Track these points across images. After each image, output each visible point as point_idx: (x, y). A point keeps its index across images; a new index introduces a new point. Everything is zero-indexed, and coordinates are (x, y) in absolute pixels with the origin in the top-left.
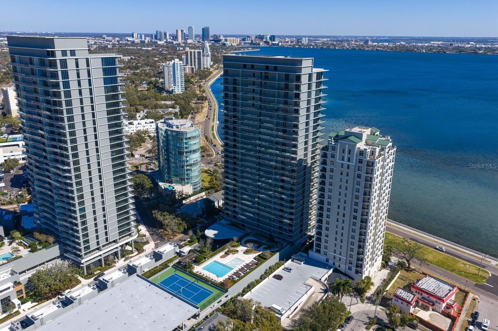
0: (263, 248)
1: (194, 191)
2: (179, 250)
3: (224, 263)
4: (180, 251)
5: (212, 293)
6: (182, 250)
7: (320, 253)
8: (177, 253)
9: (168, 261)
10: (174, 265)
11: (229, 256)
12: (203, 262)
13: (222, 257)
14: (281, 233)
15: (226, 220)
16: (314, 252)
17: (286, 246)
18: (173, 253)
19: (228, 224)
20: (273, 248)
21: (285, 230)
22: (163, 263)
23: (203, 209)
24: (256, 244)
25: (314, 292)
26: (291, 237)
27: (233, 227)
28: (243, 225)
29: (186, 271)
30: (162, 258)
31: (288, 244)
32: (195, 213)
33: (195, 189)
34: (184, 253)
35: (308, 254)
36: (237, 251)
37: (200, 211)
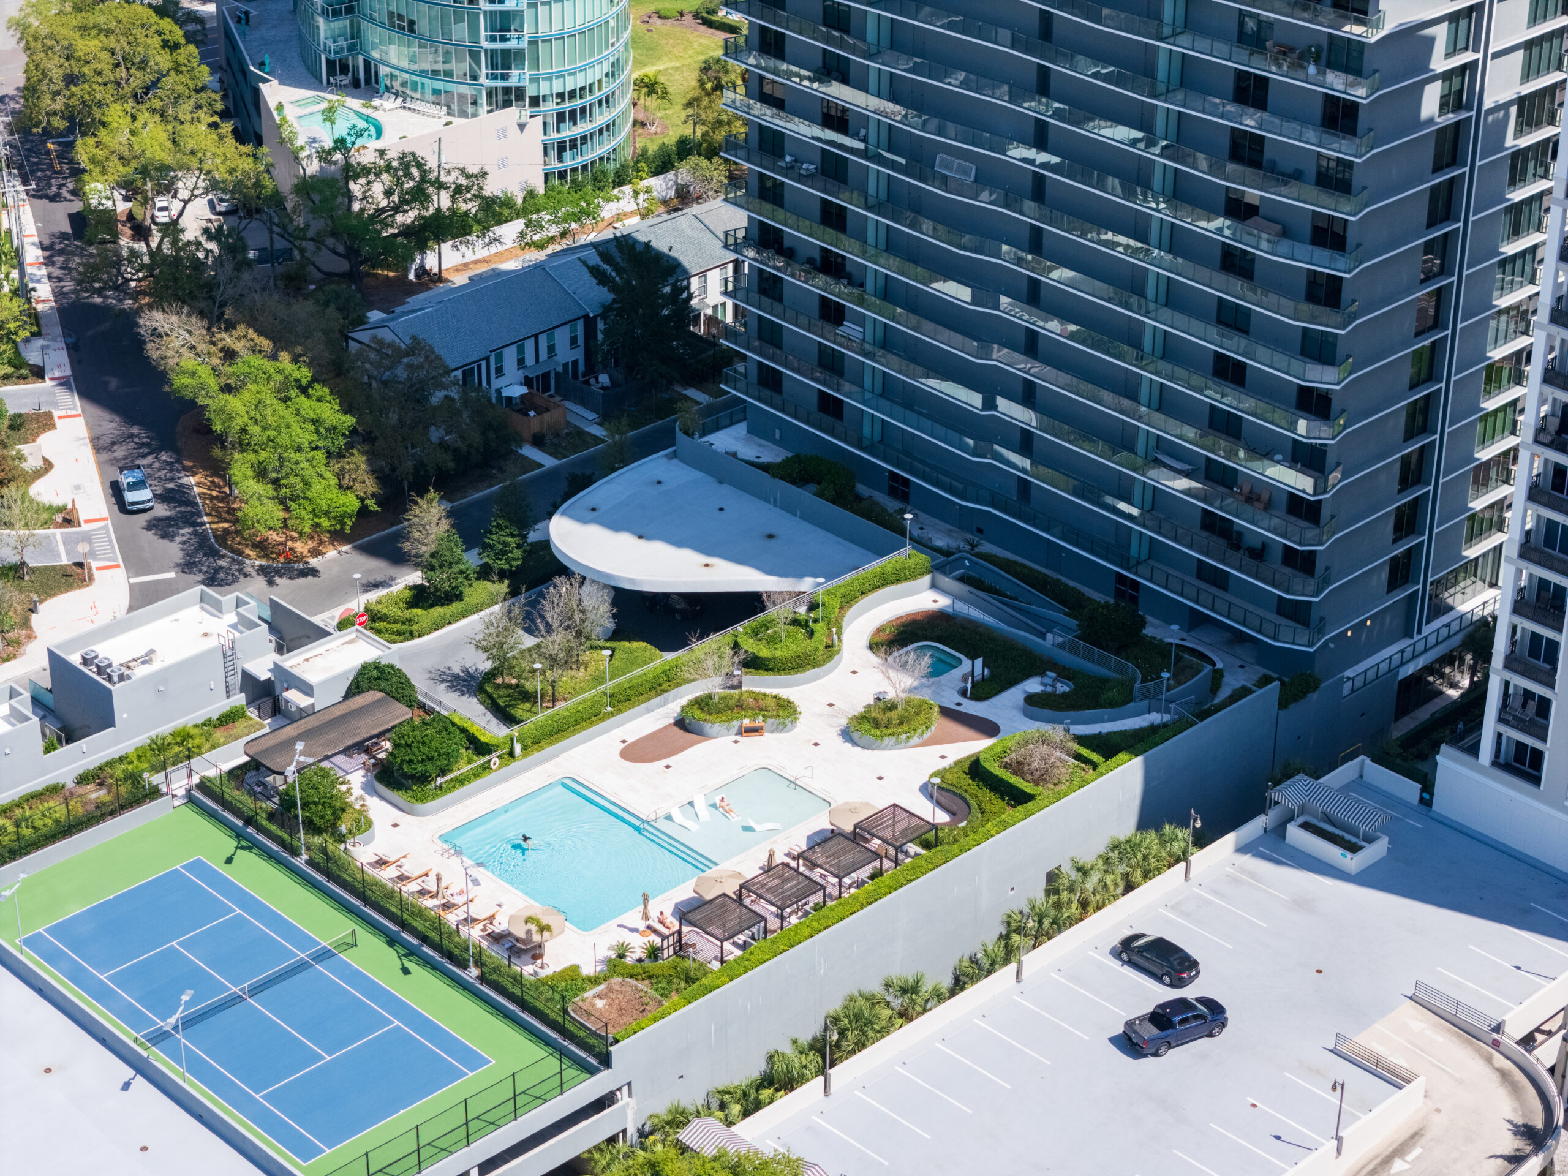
0: (1031, 700)
1: (555, 165)
2: (276, 657)
3: (643, 806)
4: (277, 669)
5: (474, 1060)
6: (293, 662)
7: (1536, 781)
8: (248, 680)
9: (158, 747)
10: (204, 786)
11: (699, 753)
12: (461, 781)
13: (634, 752)
14: (1220, 580)
15: (760, 429)
16: (1480, 770)
17: (1242, 693)
18: (218, 684)
19: (765, 468)
20: (1112, 704)
21: (1259, 553)
22: (110, 764)
23: (589, 323)
24: (973, 658)
25: (1415, 1137)
26: (1298, 614)
27: (805, 496)
28: (899, 489)
29: (295, 853)
30: (107, 720)
31: (1265, 681)
32: (510, 356)
33: (561, 147)
34: (307, 689)
35: (1428, 786)
36: (786, 711)
37: (562, 337)
